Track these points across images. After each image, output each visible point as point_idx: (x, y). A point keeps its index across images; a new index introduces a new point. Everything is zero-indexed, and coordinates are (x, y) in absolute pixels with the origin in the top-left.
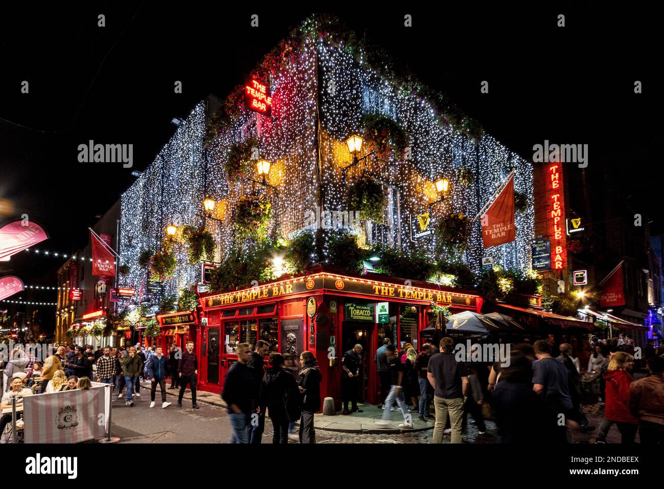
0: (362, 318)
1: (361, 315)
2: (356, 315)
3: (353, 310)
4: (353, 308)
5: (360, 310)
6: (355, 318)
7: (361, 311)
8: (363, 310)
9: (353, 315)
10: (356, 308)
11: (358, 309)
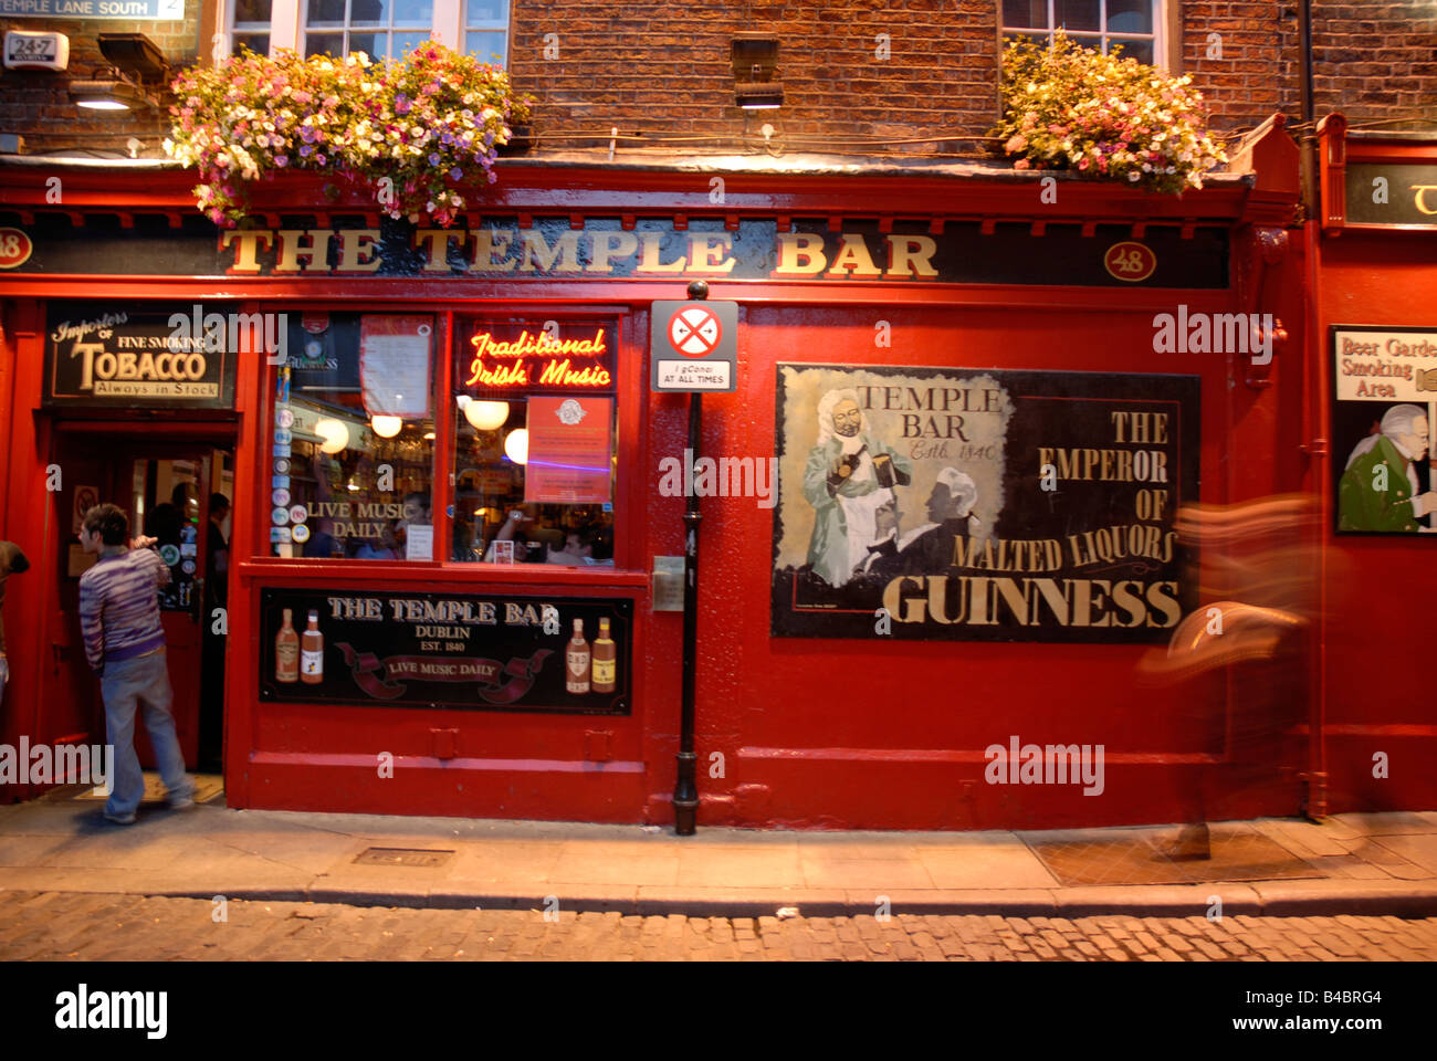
0: (151, 390)
1: (146, 378)
2: (113, 379)
3: (97, 355)
4: (100, 347)
5: (139, 352)
6: (105, 390)
7: (147, 357)
8: (156, 352)
9: (96, 377)
10: (112, 347)
11: (125, 350)
